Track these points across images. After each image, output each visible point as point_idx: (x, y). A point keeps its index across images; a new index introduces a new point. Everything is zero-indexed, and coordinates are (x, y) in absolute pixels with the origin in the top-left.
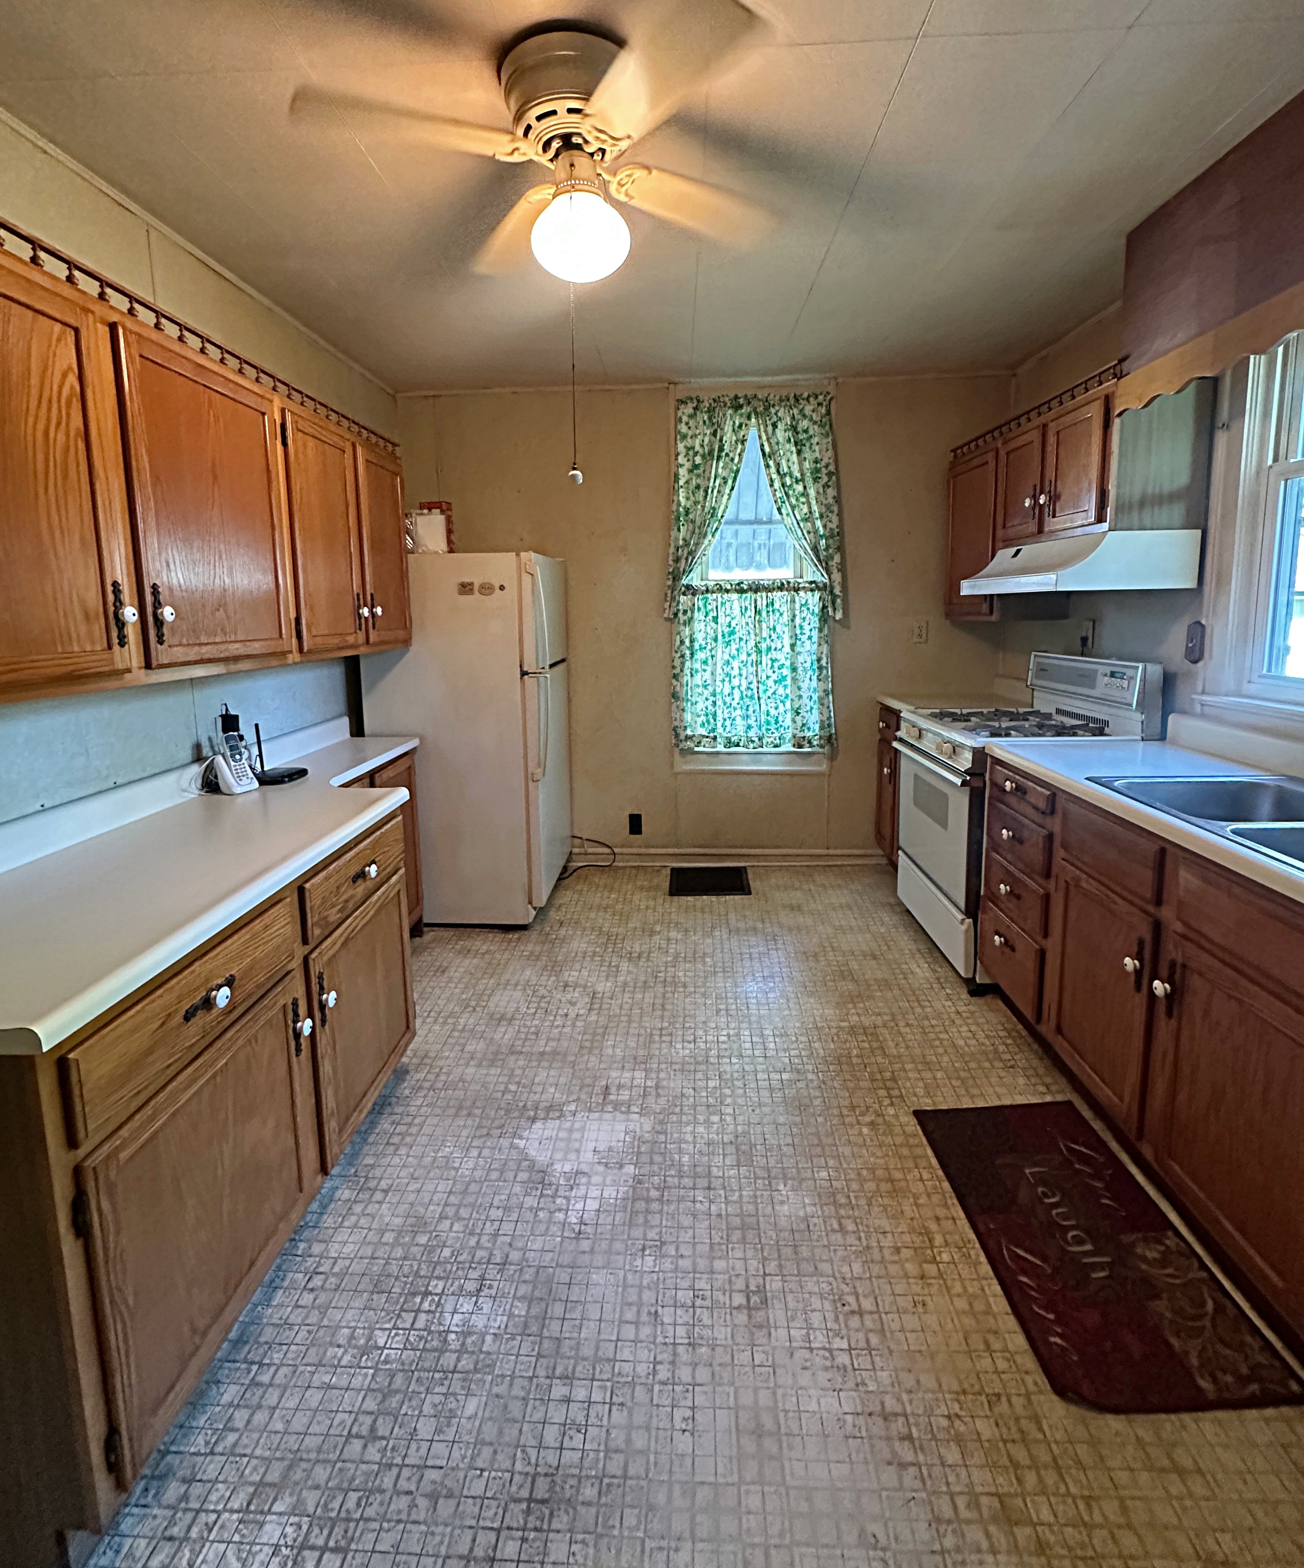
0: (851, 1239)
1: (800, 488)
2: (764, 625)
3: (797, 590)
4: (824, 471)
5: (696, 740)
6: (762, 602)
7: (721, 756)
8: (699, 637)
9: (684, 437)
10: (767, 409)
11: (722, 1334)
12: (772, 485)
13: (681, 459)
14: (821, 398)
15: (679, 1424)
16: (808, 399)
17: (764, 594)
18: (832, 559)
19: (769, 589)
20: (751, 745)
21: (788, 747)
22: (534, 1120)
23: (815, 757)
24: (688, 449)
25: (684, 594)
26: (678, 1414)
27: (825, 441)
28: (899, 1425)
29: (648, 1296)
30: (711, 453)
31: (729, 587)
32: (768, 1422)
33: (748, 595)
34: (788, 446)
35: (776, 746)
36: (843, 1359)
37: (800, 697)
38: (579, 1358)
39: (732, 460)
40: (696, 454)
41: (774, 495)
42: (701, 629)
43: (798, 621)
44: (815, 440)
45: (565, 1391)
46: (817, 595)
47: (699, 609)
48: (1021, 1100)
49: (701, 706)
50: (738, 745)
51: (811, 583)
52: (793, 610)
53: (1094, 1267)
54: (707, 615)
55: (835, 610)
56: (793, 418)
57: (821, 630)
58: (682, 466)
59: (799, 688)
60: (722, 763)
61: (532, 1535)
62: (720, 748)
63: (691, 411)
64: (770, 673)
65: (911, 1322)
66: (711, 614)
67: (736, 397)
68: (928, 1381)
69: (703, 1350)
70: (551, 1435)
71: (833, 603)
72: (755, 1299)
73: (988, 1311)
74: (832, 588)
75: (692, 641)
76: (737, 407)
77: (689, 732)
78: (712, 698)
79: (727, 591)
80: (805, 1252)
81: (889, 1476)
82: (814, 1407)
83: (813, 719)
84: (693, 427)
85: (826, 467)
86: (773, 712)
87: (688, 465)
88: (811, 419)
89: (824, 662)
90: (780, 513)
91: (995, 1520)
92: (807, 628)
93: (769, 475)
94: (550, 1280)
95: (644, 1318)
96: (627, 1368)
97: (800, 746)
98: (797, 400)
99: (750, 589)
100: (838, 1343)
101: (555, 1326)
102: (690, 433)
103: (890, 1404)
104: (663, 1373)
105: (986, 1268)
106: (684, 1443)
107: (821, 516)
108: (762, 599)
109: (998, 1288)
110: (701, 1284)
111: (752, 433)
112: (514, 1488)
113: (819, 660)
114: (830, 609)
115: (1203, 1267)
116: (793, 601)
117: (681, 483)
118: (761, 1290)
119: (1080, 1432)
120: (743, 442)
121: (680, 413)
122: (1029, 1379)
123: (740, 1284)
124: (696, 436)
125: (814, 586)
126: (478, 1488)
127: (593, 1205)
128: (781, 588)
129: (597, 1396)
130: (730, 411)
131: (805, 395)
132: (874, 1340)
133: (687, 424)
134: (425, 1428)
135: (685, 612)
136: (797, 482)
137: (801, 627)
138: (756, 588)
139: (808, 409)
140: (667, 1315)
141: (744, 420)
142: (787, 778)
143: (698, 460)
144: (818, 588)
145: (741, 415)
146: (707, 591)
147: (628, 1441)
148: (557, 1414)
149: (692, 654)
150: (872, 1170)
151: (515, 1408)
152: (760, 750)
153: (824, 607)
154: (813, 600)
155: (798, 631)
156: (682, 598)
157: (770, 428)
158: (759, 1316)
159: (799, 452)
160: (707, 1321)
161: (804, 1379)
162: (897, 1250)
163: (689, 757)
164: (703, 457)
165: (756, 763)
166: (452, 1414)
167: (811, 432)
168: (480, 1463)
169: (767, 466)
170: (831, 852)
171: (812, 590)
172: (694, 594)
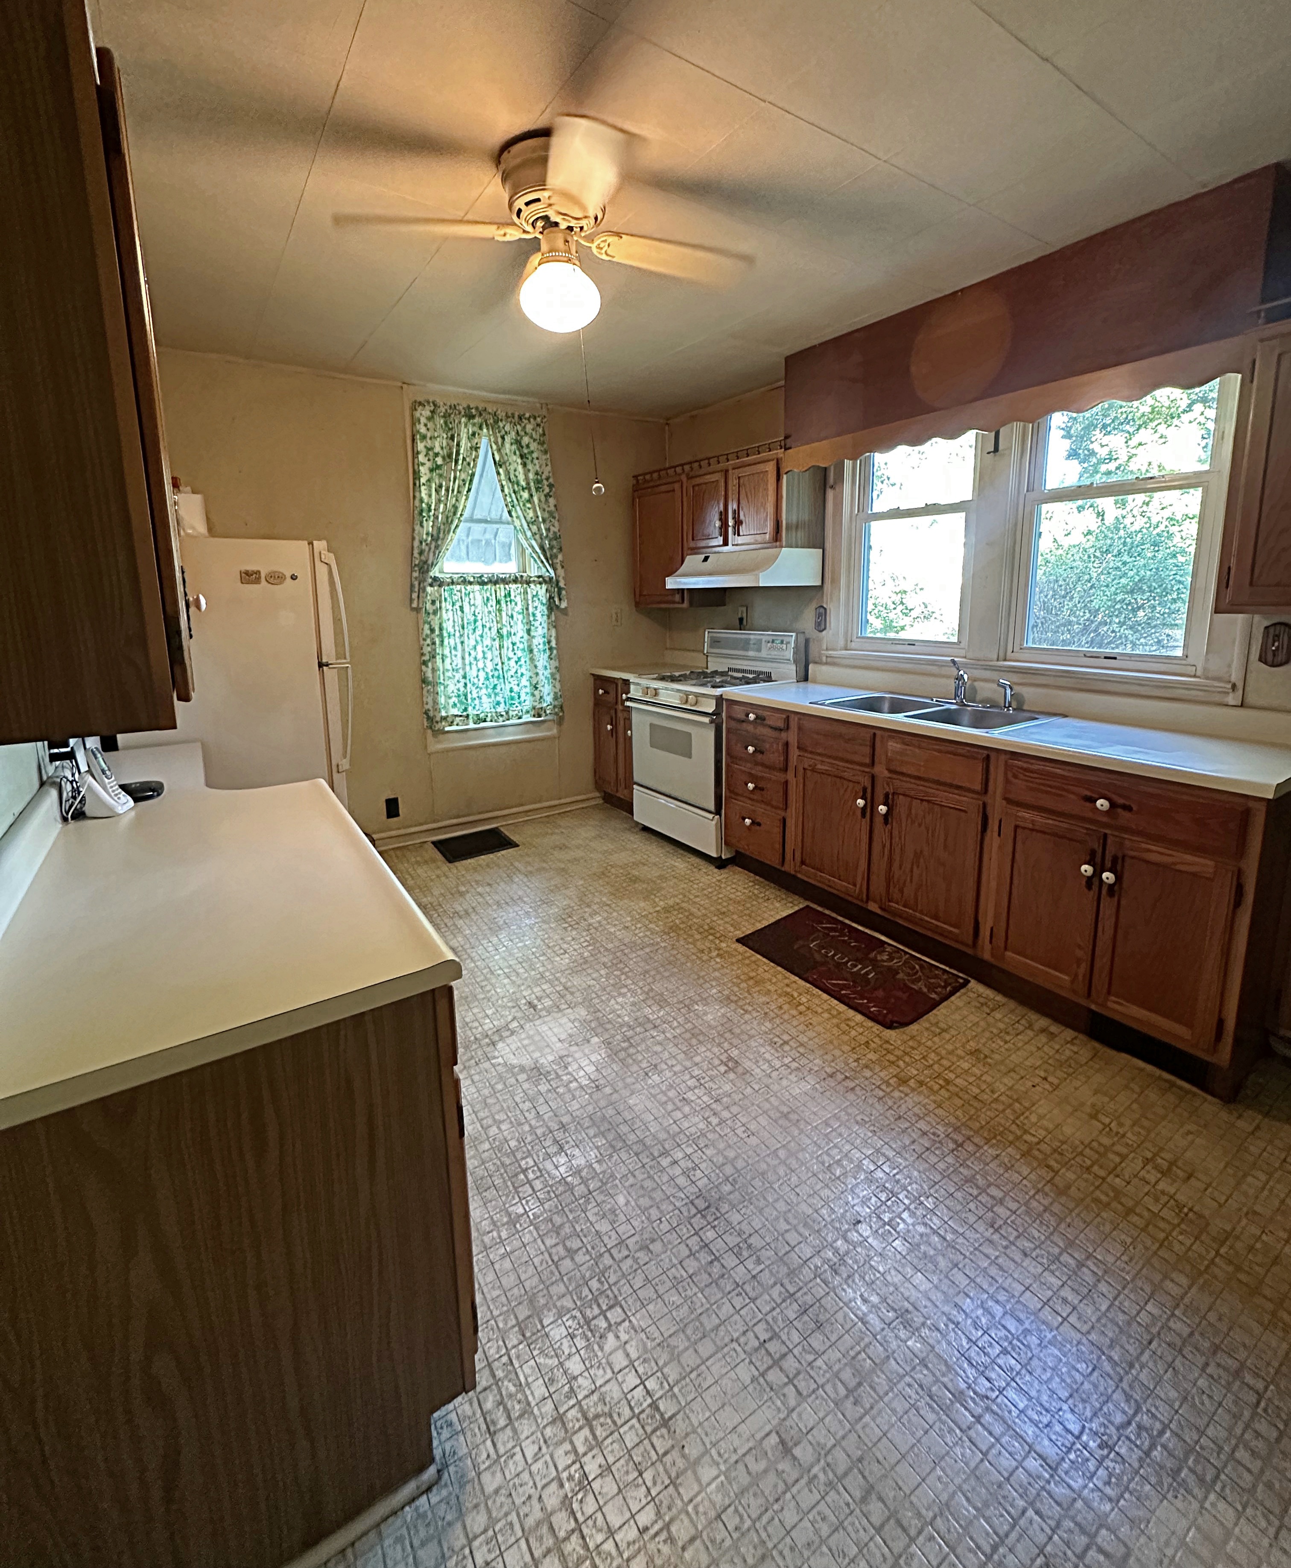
0: (755, 1014)
1: (526, 495)
2: (504, 614)
3: (528, 583)
4: (545, 482)
5: (450, 720)
6: (502, 593)
7: (470, 733)
8: (448, 626)
9: (424, 437)
10: (496, 422)
11: (727, 1087)
12: (503, 491)
13: (421, 458)
14: (539, 420)
15: (744, 1136)
16: (529, 419)
17: (502, 586)
18: (556, 557)
19: (505, 581)
20: (501, 719)
21: (527, 718)
22: (494, 1044)
23: (546, 725)
24: (429, 449)
25: (431, 585)
26: (739, 1131)
27: (544, 457)
28: (840, 1077)
29: (672, 1093)
30: (450, 456)
31: (472, 580)
32: (785, 1110)
33: (489, 586)
34: (514, 458)
35: (520, 718)
36: (794, 1065)
37: (537, 674)
38: (661, 1143)
39: (469, 464)
40: (437, 455)
41: (505, 500)
42: (449, 618)
43: (531, 610)
44: (535, 455)
45: (669, 1159)
46: (544, 587)
47: (446, 599)
48: (784, 914)
49: (452, 687)
50: (485, 721)
51: (539, 577)
52: (526, 600)
53: (867, 973)
54: (453, 605)
55: (560, 600)
56: (518, 432)
57: (549, 617)
58: (423, 464)
59: (536, 667)
60: (470, 739)
61: (716, 1223)
62: (472, 725)
63: (429, 414)
64: (511, 654)
65: (811, 1034)
66: (458, 604)
67: (469, 407)
68: (837, 1053)
69: (725, 1099)
70: (682, 1181)
71: (559, 594)
72: (730, 1064)
73: (840, 1013)
74: (558, 582)
75: (441, 629)
76: (471, 417)
77: (443, 714)
78: (463, 681)
79: (471, 583)
80: (737, 1031)
81: (851, 1096)
82: (798, 1091)
83: (547, 691)
84: (432, 430)
85: (547, 479)
86: (516, 689)
87: (429, 464)
88: (531, 437)
89: (553, 644)
90: (511, 516)
91: (900, 1085)
92: (539, 615)
93: (500, 481)
94: (604, 1118)
95: (679, 1104)
96: (693, 1130)
97: (540, 716)
98: (520, 418)
99: (490, 581)
100: (786, 1061)
101: (632, 1137)
102: (429, 435)
103: (829, 1070)
104: (714, 1121)
105: (825, 996)
106: (754, 1140)
107: (544, 521)
108: (501, 589)
109: (836, 1002)
110: (696, 1072)
111: (484, 443)
112: (686, 1214)
113: (549, 642)
114: (556, 599)
115: (906, 953)
116: (526, 593)
117: (423, 480)
118: (730, 1058)
119: (905, 1037)
120: (477, 449)
121: (417, 414)
122: (874, 1030)
123: (716, 1062)
124: (435, 438)
125: (542, 580)
126: (665, 1227)
127: (591, 1069)
128: (515, 581)
129: (689, 1151)
130: (463, 420)
131: (527, 415)
132: (802, 1050)
133: (426, 425)
134: (604, 1227)
135: (433, 602)
136: (523, 489)
137: (534, 615)
138: (495, 581)
139: (529, 428)
140: (690, 1095)
141: (476, 429)
142: (528, 745)
143: (439, 461)
144: (545, 582)
145: (474, 425)
146: (453, 583)
147: (725, 1157)
148: (677, 1171)
149: (442, 642)
150: (738, 977)
151: (649, 1184)
152: (507, 722)
153: (551, 598)
154: (541, 591)
155: (531, 618)
156: (429, 589)
157: (500, 440)
158: (740, 1070)
159: (524, 465)
160: (714, 1087)
161: (785, 1082)
162: (781, 1008)
163: (441, 737)
164: (444, 458)
165: (500, 735)
166: (613, 1211)
167: (532, 448)
168: (654, 1218)
169: (498, 473)
170: (563, 801)
171: (540, 583)
172: (440, 586)
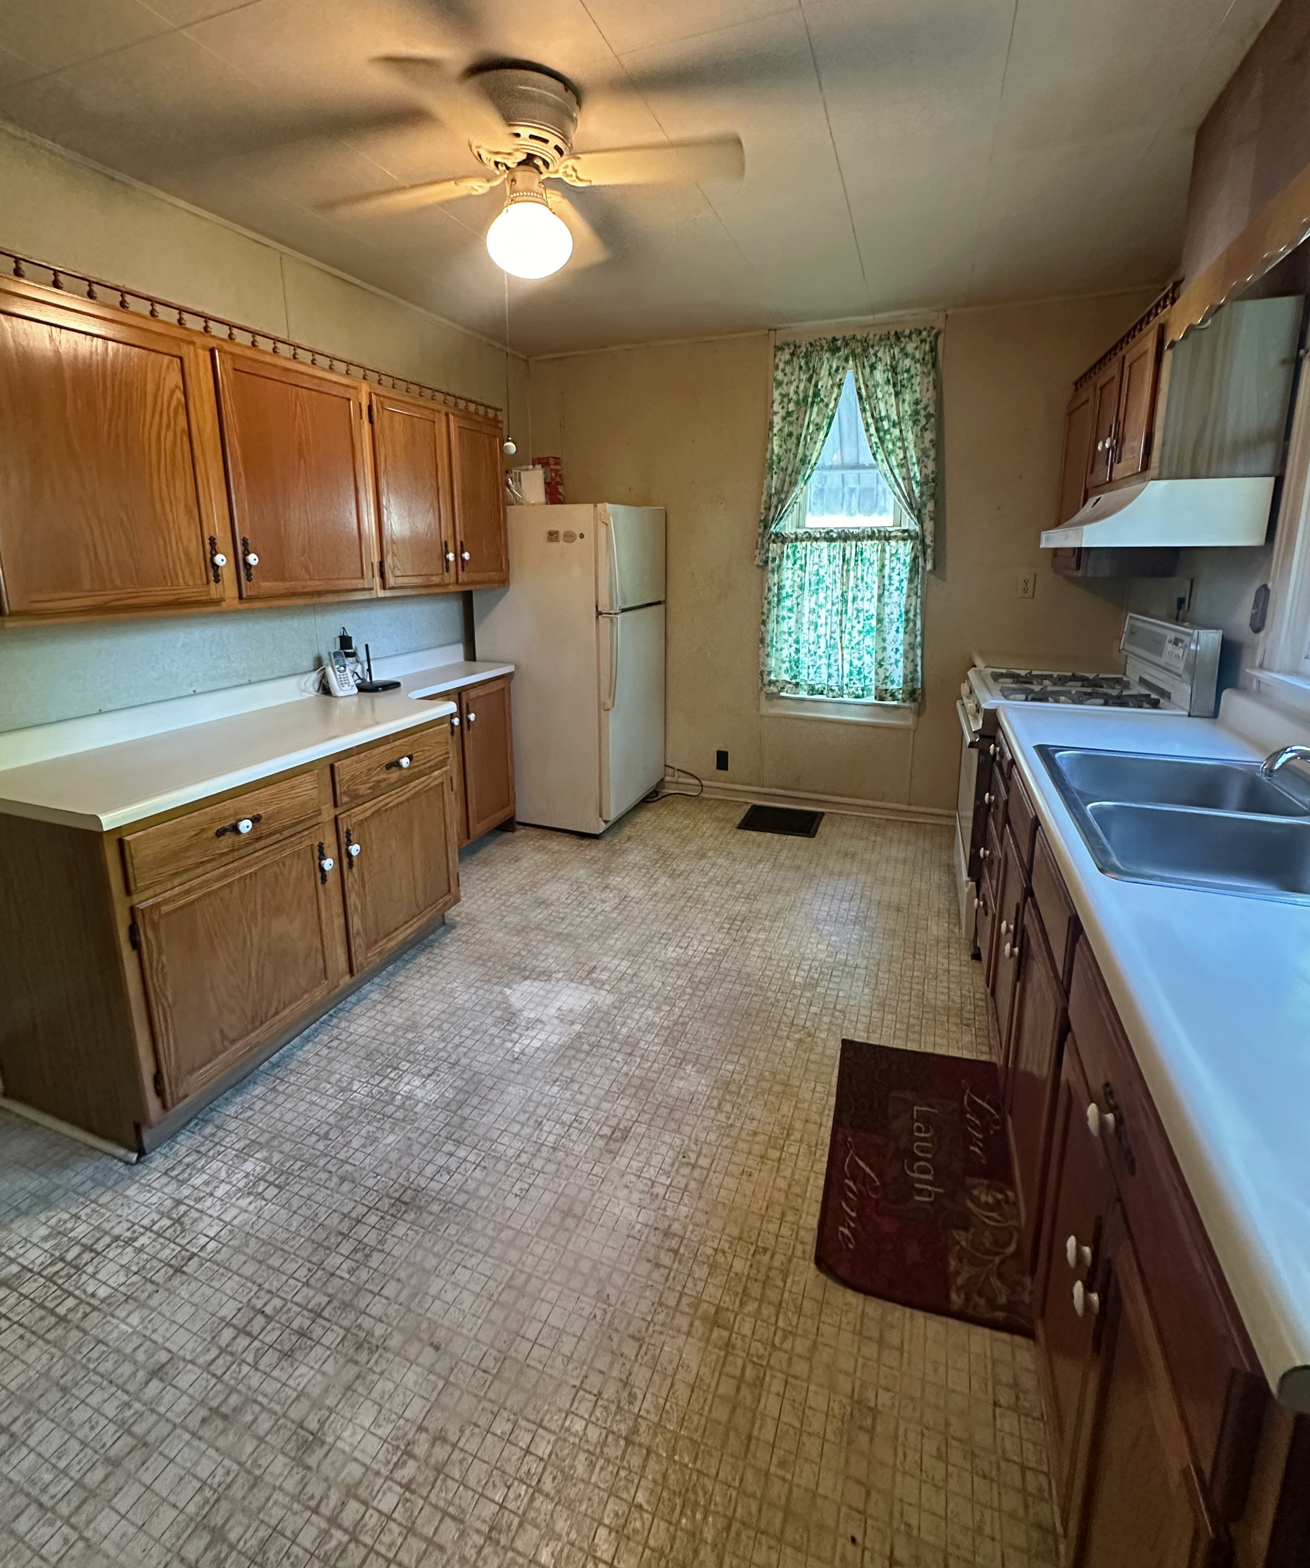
0: (722, 1117)
1: (896, 432)
2: (852, 574)
3: (888, 539)
4: (923, 413)
5: (780, 685)
6: (851, 551)
7: (806, 703)
8: (787, 584)
9: (780, 384)
10: (865, 350)
11: (579, 1148)
12: (867, 430)
13: (776, 407)
14: (924, 334)
15: (516, 1190)
16: (910, 336)
17: (854, 543)
18: (925, 506)
19: (858, 538)
20: (831, 694)
21: (871, 699)
22: (526, 978)
23: (901, 711)
24: (783, 396)
25: (774, 542)
26: (519, 1185)
27: (926, 381)
28: (674, 1243)
29: (542, 1111)
30: (805, 398)
31: (818, 535)
32: (578, 1210)
33: (837, 543)
34: (886, 388)
35: (857, 697)
36: (660, 1190)
37: (884, 649)
38: (471, 1133)
39: (827, 405)
40: (790, 401)
41: (870, 440)
42: (789, 576)
43: (887, 571)
44: (917, 380)
45: (453, 1149)
46: (909, 544)
47: (788, 557)
49: (785, 653)
50: (822, 693)
51: (904, 531)
52: (882, 559)
53: (920, 1192)
54: (795, 563)
55: (925, 560)
56: (893, 358)
57: (911, 581)
58: (776, 413)
59: (884, 640)
60: (805, 710)
61: (389, 1217)
62: (803, 694)
63: (788, 357)
64: (855, 622)
65: (731, 1182)
66: (799, 562)
67: (835, 340)
68: (716, 1223)
69: (561, 1154)
70: (429, 1170)
71: (924, 553)
72: (618, 1134)
73: (803, 1196)
74: (924, 537)
75: (780, 588)
76: (834, 350)
77: (772, 677)
78: (795, 646)
79: (816, 539)
80: (678, 1115)
81: (644, 1268)
82: (617, 1211)
83: (898, 673)
84: (789, 374)
85: (925, 408)
86: (856, 663)
87: (782, 413)
88: (913, 358)
89: (911, 615)
90: (875, 459)
91: (704, 1319)
92: (896, 579)
93: (865, 419)
94: (480, 1082)
95: (531, 1122)
96: (501, 1148)
97: (882, 699)
98: (898, 338)
99: (839, 537)
100: (663, 1179)
101: (467, 1111)
102: (786, 380)
103: (676, 1227)
104: (524, 1158)
105: (822, 1166)
106: (512, 1202)
107: (918, 462)
108: (850, 548)
109: (821, 1182)
110: (586, 1114)
111: (849, 377)
112: (392, 1190)
113: (907, 612)
114: (921, 560)
116: (883, 550)
117: (775, 431)
118: (627, 1130)
119: (818, 1294)
120: (840, 386)
121: (777, 360)
122: (800, 1247)
123: (613, 1122)
124: (791, 382)
125: (907, 535)
126: (370, 1182)
127: (536, 1043)
128: (871, 537)
129: (471, 1158)
130: (828, 355)
131: (907, 332)
132: (693, 1185)
133: (783, 370)
134: (356, 1143)
135: (774, 559)
136: (894, 425)
137: (890, 577)
138: (845, 536)
139: (910, 348)
140: (547, 1126)
141: (842, 363)
142: (870, 729)
143: (792, 407)
144: (911, 537)
145: (839, 358)
146: (796, 539)
147: (477, 1189)
148: (440, 1160)
149: (779, 601)
150: (774, 1074)
151: (416, 1148)
152: (840, 699)
153: (915, 559)
154: (905, 550)
155: (887, 582)
156: (773, 546)
157: (868, 370)
158: (613, 1146)
159: (897, 394)
160: (574, 1137)
161: (623, 1193)
162: (755, 1134)
163: (775, 701)
164: (797, 403)
165: (839, 712)
166: (376, 1140)
167: (913, 372)
168: (378, 1171)
169: (864, 410)
170: (913, 808)
171: (904, 539)
172: (783, 542)
